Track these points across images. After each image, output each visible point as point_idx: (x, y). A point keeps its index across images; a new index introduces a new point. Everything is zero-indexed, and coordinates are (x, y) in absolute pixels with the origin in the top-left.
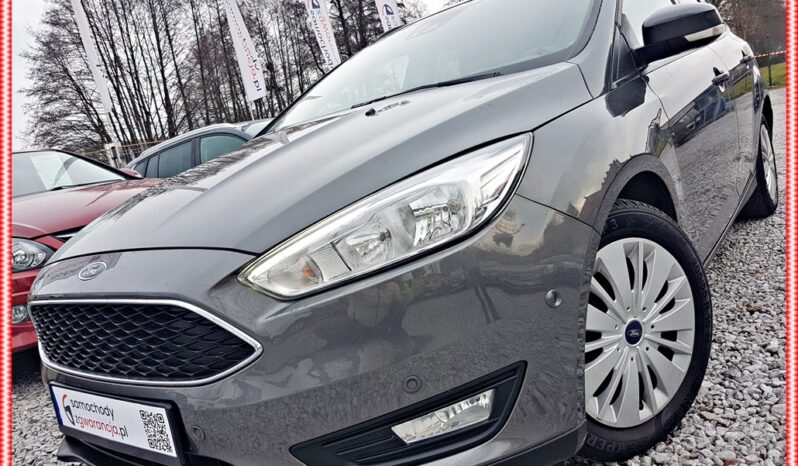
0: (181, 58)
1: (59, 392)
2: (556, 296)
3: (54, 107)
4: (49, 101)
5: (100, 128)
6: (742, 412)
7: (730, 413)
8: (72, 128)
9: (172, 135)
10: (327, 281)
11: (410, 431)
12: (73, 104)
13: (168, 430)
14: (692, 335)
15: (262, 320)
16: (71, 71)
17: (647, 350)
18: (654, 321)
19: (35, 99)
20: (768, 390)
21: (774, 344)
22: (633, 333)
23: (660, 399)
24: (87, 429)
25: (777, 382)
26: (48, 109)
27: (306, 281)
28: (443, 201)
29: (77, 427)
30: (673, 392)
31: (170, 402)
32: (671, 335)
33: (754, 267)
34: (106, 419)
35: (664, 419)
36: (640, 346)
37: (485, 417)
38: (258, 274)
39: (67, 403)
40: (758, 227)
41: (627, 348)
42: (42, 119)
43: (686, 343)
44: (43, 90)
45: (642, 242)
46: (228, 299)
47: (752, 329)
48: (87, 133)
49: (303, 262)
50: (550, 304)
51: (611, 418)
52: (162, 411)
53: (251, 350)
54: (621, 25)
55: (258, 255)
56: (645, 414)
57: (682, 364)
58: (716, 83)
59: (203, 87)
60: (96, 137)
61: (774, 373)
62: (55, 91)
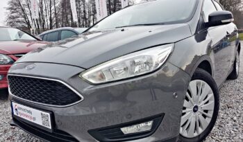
0: (57, 5)
1: (14, 104)
2: (176, 94)
3: (14, 15)
4: (13, 12)
5: (28, 23)
6: (224, 137)
7: (220, 137)
8: (19, 22)
9: (51, 29)
10: (107, 80)
11: (126, 130)
12: (21, 14)
13: (50, 120)
14: (212, 112)
15: (85, 90)
16: (21, 4)
17: (199, 115)
18: (202, 106)
19: (8, 11)
20: (232, 132)
21: (235, 118)
22: (195, 109)
23: (201, 130)
24: (22, 117)
25: (235, 130)
26: (13, 15)
27: (100, 80)
28: (145, 61)
29: (19, 115)
30: (205, 128)
31: (52, 111)
32: (206, 111)
33: (230, 94)
34: (29, 114)
35: (201, 136)
36: (197, 113)
37: (149, 129)
38: (85, 75)
39: (16, 107)
40: (232, 82)
41: (193, 114)
42: (10, 18)
43: (210, 114)
44: (11, 9)
45: (202, 81)
46: (73, 82)
47: (228, 113)
48: (24, 24)
49: (99, 73)
50: (174, 97)
51: (185, 134)
52: (49, 114)
53: (80, 98)
54: (202, 14)
55: (86, 69)
56: (196, 134)
57: (208, 121)
58: (227, 36)
59: (63, 15)
60: (27, 26)
61: (235, 127)
62: (15, 9)
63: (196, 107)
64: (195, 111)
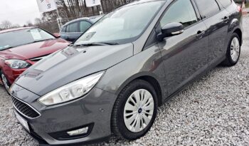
2: (102, 109)
15: (41, 109)
17: (143, 115)
18: (145, 108)
22: (140, 111)
23: (145, 125)
30: (148, 124)
32: (148, 111)
36: (141, 114)
38: (41, 99)
41: (138, 114)
43: (151, 113)
45: (143, 90)
46: (34, 104)
50: (101, 111)
53: (38, 115)
55: (41, 96)
56: (141, 129)
57: (150, 117)
63: (141, 109)
64: (139, 112)
